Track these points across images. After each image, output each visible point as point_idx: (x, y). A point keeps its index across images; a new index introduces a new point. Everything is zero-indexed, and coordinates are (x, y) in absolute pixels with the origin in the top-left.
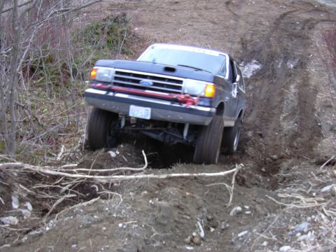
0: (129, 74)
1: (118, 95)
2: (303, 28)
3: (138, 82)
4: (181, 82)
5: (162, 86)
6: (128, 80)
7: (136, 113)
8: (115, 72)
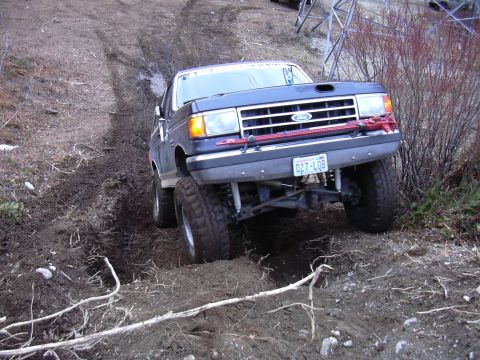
0: (265, 112)
1: (264, 149)
2: (221, 21)
3: (288, 118)
4: (351, 102)
5: (323, 115)
6: (266, 121)
7: (304, 169)
8: (240, 114)
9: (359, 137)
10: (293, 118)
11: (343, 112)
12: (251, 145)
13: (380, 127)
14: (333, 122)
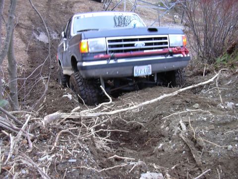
0: (120, 41)
1: (120, 61)
3: (133, 45)
4: (166, 38)
5: (151, 44)
6: (121, 46)
7: (139, 72)
8: (107, 41)
9: (169, 57)
10: (135, 45)
11: (161, 43)
12: (112, 58)
13: (180, 53)
14: (155, 48)
